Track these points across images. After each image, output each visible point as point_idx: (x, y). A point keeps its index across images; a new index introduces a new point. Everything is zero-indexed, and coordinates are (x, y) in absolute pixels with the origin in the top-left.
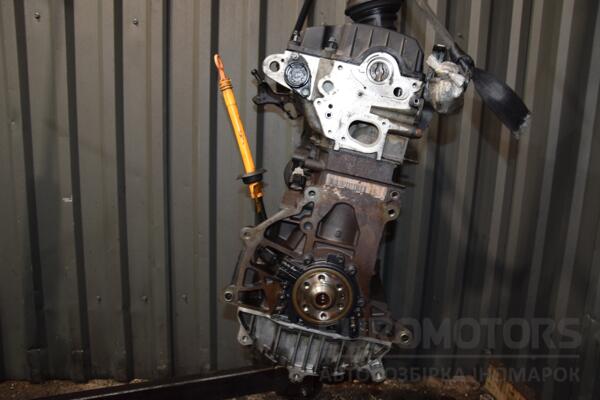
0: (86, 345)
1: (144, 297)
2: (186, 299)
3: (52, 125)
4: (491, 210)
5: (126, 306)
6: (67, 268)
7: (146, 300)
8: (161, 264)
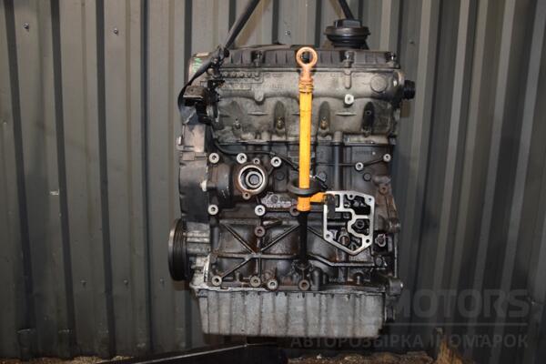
0: (72, 325)
1: (125, 281)
2: (163, 282)
3: (40, 125)
4: (442, 200)
5: (109, 290)
6: (54, 254)
7: (127, 284)
8: (140, 251)
